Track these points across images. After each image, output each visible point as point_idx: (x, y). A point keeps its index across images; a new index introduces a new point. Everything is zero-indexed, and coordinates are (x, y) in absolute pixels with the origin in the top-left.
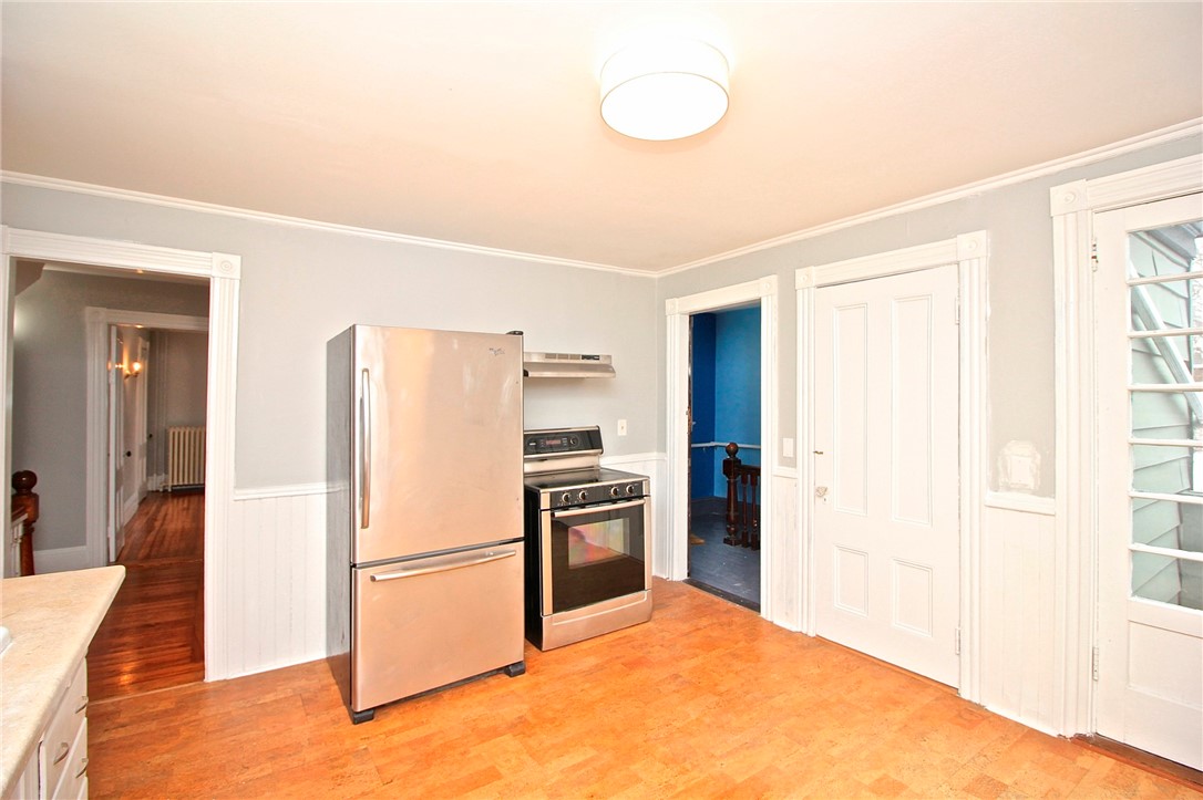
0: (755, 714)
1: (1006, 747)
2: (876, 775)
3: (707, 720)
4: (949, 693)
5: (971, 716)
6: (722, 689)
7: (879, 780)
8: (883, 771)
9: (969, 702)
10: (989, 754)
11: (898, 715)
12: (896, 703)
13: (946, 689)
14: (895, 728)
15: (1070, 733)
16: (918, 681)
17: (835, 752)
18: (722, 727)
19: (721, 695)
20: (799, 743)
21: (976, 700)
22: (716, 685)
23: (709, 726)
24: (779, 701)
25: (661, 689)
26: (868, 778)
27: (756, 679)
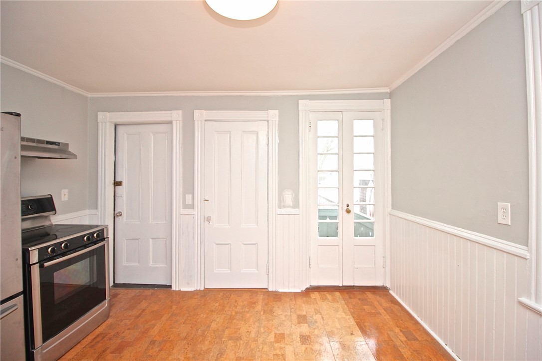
0: (209, 338)
1: (294, 302)
2: (272, 335)
3: (190, 355)
4: (265, 291)
5: (277, 296)
6: (184, 335)
7: (275, 337)
8: (273, 332)
9: (272, 291)
10: (293, 307)
11: (259, 307)
12: (254, 303)
13: (263, 290)
14: (262, 313)
15: (304, 289)
16: (253, 292)
17: (253, 335)
18: (201, 354)
19: (185, 338)
20: (237, 340)
21: (274, 290)
22: (179, 335)
23: (194, 357)
24: (214, 326)
25: (150, 354)
26: (271, 338)
27: (196, 321)
